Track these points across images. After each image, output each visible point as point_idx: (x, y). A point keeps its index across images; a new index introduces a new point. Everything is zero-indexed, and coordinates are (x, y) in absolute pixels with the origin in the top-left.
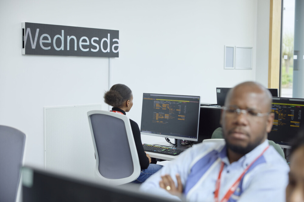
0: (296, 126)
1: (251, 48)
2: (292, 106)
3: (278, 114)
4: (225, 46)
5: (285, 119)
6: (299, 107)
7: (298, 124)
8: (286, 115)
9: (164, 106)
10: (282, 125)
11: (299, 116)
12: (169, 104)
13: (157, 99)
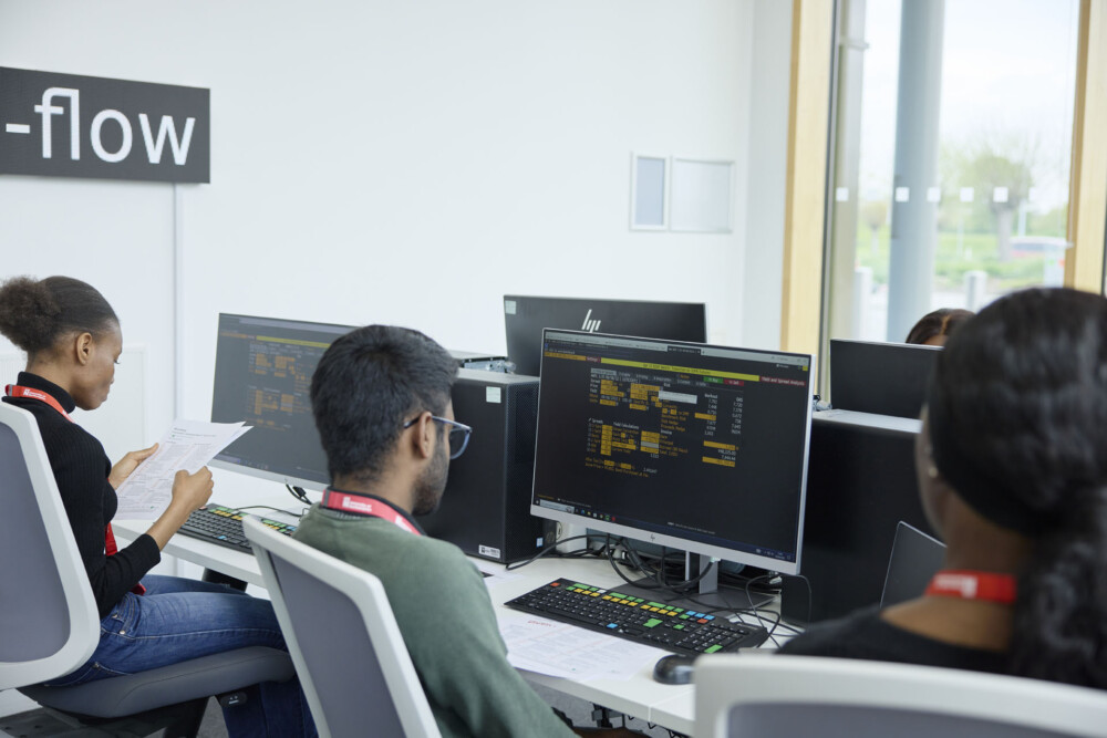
0: (723, 463)
1: (728, 164)
2: (710, 380)
3: (660, 409)
4: (632, 155)
5: (683, 430)
6: (736, 383)
7: (731, 456)
8: (687, 413)
9: (281, 362)
10: (674, 454)
11: (733, 420)
12: (294, 355)
13: (259, 338)
